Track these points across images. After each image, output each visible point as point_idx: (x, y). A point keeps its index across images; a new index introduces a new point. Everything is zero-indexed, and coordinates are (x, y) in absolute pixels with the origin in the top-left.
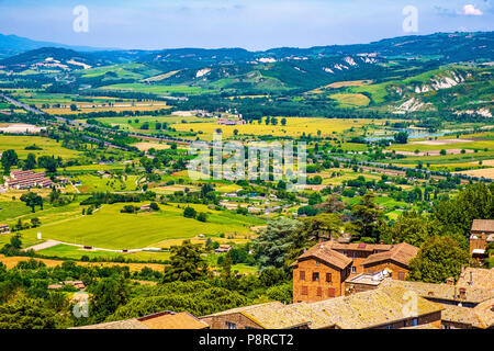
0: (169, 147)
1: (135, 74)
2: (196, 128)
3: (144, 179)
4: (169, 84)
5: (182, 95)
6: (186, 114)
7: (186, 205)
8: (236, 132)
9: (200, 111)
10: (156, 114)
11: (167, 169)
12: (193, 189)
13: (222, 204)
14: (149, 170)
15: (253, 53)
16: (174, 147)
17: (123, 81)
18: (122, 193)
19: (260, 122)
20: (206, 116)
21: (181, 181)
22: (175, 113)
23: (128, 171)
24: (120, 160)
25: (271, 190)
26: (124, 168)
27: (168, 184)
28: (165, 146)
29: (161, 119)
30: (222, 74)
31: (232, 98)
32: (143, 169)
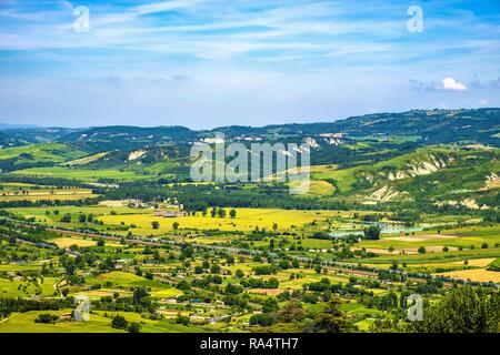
0: (95, 243)
1: (54, 156)
2: (128, 220)
3: (64, 282)
4: (96, 168)
5: (111, 181)
6: (117, 204)
7: (115, 314)
8: (176, 225)
9: (133, 201)
10: (79, 203)
11: (92, 269)
12: (124, 294)
13: (160, 311)
14: (70, 272)
15: (197, 132)
16: (101, 243)
17: (40, 165)
18: (37, 299)
19: (204, 214)
20: (140, 207)
21: (109, 285)
22: (102, 203)
23: (45, 273)
24: (35, 258)
25: (217, 294)
26: (40, 268)
27: (93, 288)
28: (90, 243)
29: (87, 210)
30: (160, 156)
31: (171, 185)
32: (63, 270)
